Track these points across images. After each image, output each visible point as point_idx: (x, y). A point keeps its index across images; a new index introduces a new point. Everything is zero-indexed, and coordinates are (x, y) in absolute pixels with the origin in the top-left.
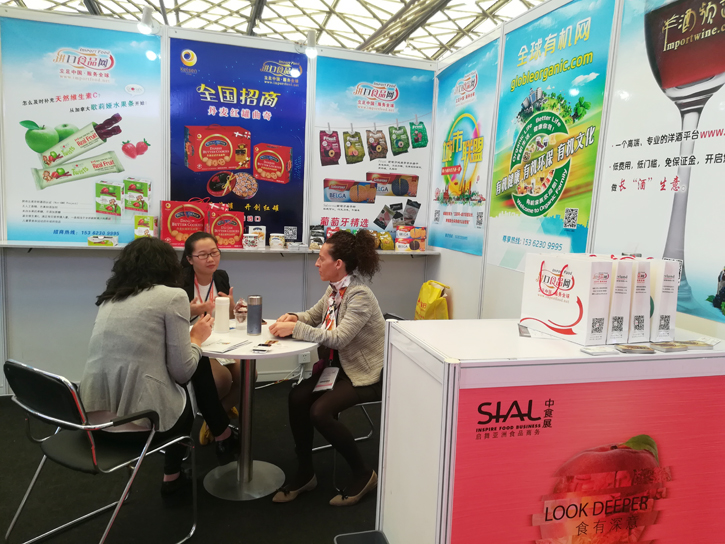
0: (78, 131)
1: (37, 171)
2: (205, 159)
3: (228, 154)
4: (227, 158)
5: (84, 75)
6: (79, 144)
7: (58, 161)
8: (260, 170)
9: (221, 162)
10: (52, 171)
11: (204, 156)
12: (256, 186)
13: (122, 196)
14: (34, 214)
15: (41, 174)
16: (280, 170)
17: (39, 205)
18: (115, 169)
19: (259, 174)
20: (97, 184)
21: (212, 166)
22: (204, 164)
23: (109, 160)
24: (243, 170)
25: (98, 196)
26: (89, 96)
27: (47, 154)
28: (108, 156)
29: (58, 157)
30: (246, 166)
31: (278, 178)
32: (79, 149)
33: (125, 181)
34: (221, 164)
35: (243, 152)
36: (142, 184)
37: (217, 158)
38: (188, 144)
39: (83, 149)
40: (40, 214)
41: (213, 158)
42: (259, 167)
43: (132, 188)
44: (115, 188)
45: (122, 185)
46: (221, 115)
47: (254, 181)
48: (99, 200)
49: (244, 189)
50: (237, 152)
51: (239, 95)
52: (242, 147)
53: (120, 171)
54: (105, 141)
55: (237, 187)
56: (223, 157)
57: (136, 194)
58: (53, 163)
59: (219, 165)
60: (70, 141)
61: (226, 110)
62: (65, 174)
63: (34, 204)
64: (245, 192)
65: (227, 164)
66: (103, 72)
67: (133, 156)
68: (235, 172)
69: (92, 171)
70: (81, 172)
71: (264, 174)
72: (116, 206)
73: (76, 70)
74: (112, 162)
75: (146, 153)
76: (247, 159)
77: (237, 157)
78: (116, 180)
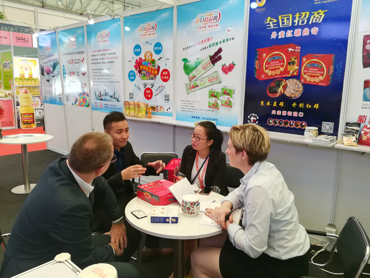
0: (203, 61)
1: (187, 85)
2: (267, 71)
3: (283, 66)
4: (282, 69)
5: (207, 28)
6: (203, 68)
7: (195, 79)
8: (305, 76)
9: (278, 72)
10: (192, 84)
11: (266, 68)
12: (301, 89)
13: (220, 98)
14: (185, 107)
15: (188, 86)
16: (322, 75)
17: (187, 102)
18: (218, 82)
19: (305, 79)
20: (209, 91)
21: (271, 76)
22: (266, 75)
23: (215, 77)
24: (293, 77)
25: (209, 98)
26: (208, 40)
27: (191, 75)
28: (215, 74)
29: (195, 77)
30: (295, 74)
31: (321, 82)
32: (203, 71)
33: (222, 89)
34: (277, 73)
35: (293, 63)
36: (230, 90)
37: (275, 70)
38: (257, 61)
39: (205, 71)
40: (187, 108)
41: (272, 70)
42: (305, 73)
43: (225, 93)
44: (217, 93)
45: (220, 91)
46: (279, 37)
47: (301, 85)
48: (210, 100)
49: (292, 91)
50: (289, 63)
51: (294, 18)
52: (293, 59)
53: (220, 83)
54: (214, 65)
55: (288, 90)
56: (279, 69)
57: (227, 97)
58: (193, 80)
59: (276, 75)
60: (200, 67)
61: (283, 32)
62: (197, 86)
63: (185, 102)
64: (293, 94)
65: (282, 73)
66: (215, 24)
67: (226, 73)
68: (287, 78)
69: (208, 83)
70: (203, 84)
71: (308, 79)
72: (217, 103)
73: (204, 26)
74: (217, 78)
75: (233, 70)
76: (296, 68)
77: (289, 68)
78: (218, 88)
